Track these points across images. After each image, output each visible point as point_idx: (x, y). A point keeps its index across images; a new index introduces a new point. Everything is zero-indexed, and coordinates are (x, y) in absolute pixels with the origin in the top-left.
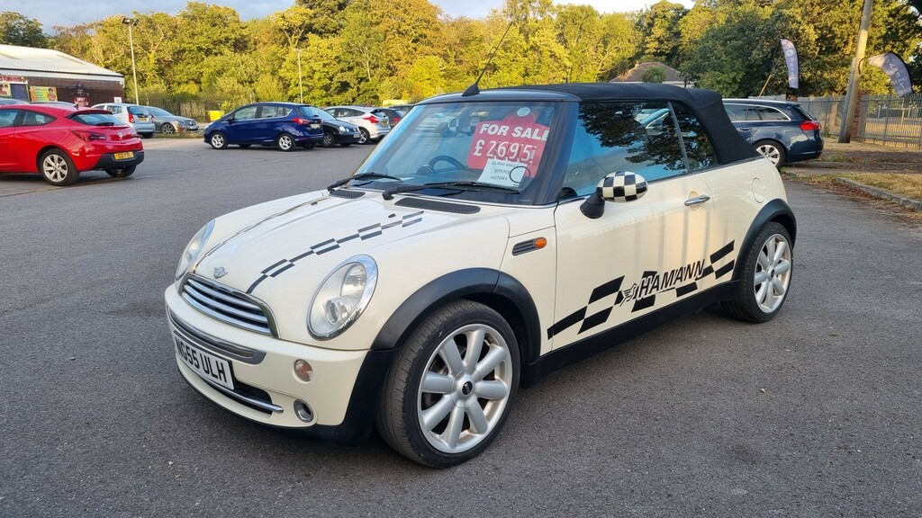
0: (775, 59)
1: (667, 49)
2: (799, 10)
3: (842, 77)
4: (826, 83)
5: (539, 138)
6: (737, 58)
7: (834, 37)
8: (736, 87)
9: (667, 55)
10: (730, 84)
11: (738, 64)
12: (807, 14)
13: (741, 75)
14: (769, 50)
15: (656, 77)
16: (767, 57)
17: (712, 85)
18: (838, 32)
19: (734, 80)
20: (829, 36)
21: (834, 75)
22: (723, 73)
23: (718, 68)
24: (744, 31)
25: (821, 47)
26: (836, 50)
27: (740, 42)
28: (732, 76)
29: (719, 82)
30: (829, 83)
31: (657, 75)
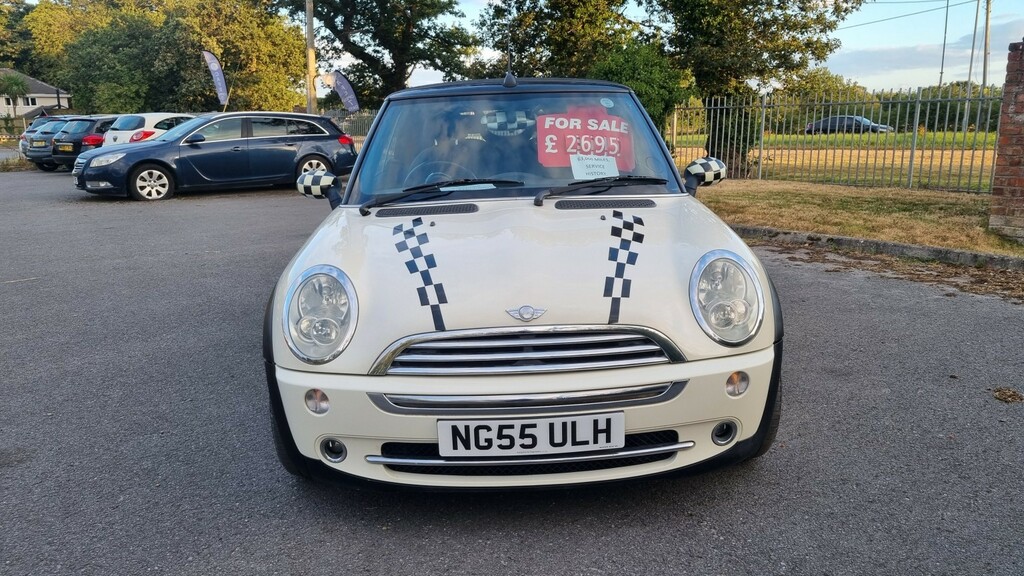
0: (182, 73)
1: (14, 53)
2: (197, 20)
3: (256, 95)
4: (241, 100)
5: (618, 130)
6: (136, 69)
7: (240, 52)
8: (142, 102)
9: (13, 60)
10: (133, 98)
11: (138, 75)
12: (205, 25)
13: (145, 88)
14: (174, 62)
15: (15, 88)
16: (172, 69)
17: (112, 100)
18: (242, 47)
19: (137, 93)
20: (233, 50)
21: (247, 92)
22: (121, 85)
23: (116, 78)
24: (137, 39)
25: (226, 63)
26: (242, 68)
27: (136, 51)
28: (134, 88)
29: (119, 96)
30: (245, 101)
31: (17, 84)
